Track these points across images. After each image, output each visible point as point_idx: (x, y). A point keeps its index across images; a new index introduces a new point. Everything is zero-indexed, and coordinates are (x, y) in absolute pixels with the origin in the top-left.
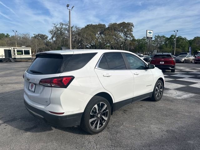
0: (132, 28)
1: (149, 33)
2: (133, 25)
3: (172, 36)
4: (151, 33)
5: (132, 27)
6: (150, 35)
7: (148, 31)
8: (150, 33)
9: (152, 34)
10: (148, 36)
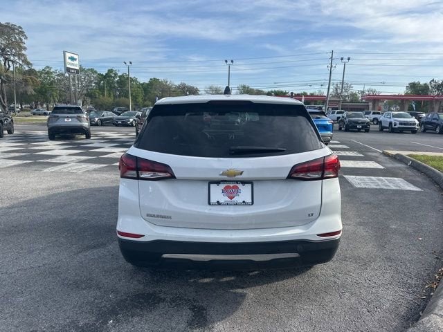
0: (21, 39)
1: (69, 58)
2: (22, 33)
3: (110, 71)
4: (75, 59)
5: (23, 38)
6: (73, 64)
7: (68, 55)
8: (73, 59)
9: (76, 62)
10: (68, 66)
